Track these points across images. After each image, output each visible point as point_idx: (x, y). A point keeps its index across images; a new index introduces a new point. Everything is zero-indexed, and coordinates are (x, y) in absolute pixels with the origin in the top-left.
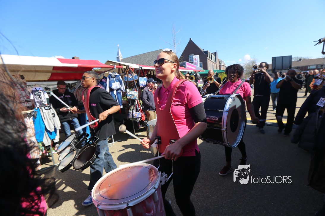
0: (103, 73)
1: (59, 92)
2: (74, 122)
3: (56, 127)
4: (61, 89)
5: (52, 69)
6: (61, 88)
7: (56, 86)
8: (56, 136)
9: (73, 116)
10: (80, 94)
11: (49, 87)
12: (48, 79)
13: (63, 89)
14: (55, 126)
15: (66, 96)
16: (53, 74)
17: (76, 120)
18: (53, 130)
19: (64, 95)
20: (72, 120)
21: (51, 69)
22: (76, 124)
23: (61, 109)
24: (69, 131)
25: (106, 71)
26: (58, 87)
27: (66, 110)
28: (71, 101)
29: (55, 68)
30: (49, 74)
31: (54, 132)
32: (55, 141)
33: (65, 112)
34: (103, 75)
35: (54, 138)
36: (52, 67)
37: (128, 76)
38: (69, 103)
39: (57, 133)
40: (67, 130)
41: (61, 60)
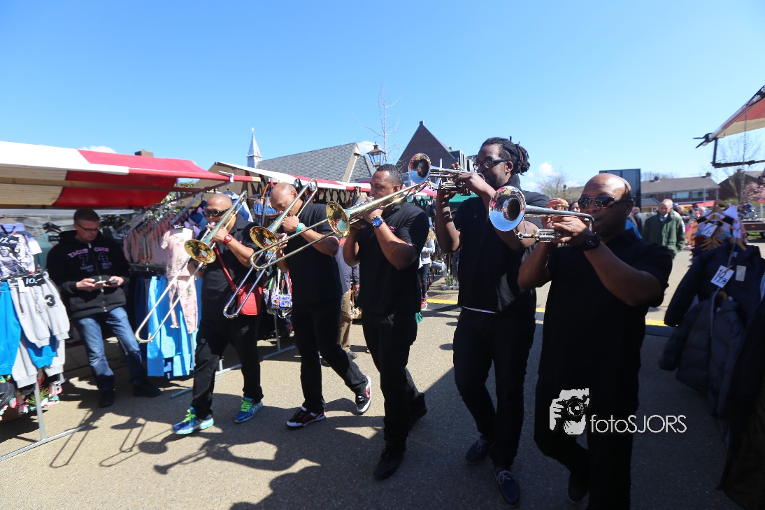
0: (201, 193)
1: (76, 237)
2: (114, 318)
3: (56, 333)
4: (86, 229)
5: (65, 176)
6: (87, 227)
7: (72, 222)
8: (55, 358)
9: (111, 302)
10: (140, 244)
11: (55, 223)
12: (54, 201)
13: (91, 230)
14: (51, 332)
15: (97, 249)
16: (66, 191)
17: (120, 314)
18: (46, 343)
19: (90, 246)
20: (109, 312)
21: (62, 177)
22: (120, 324)
23: (79, 284)
24: (97, 341)
25: (209, 189)
26: (76, 224)
27: (93, 285)
28: (110, 263)
29: (72, 175)
30: (57, 191)
31: (50, 348)
32: (51, 372)
33: (90, 290)
34: (202, 196)
35: (46, 364)
36: (66, 172)
37: (264, 202)
38: (104, 268)
39: (58, 350)
40: (91, 338)
41: (90, 156)
